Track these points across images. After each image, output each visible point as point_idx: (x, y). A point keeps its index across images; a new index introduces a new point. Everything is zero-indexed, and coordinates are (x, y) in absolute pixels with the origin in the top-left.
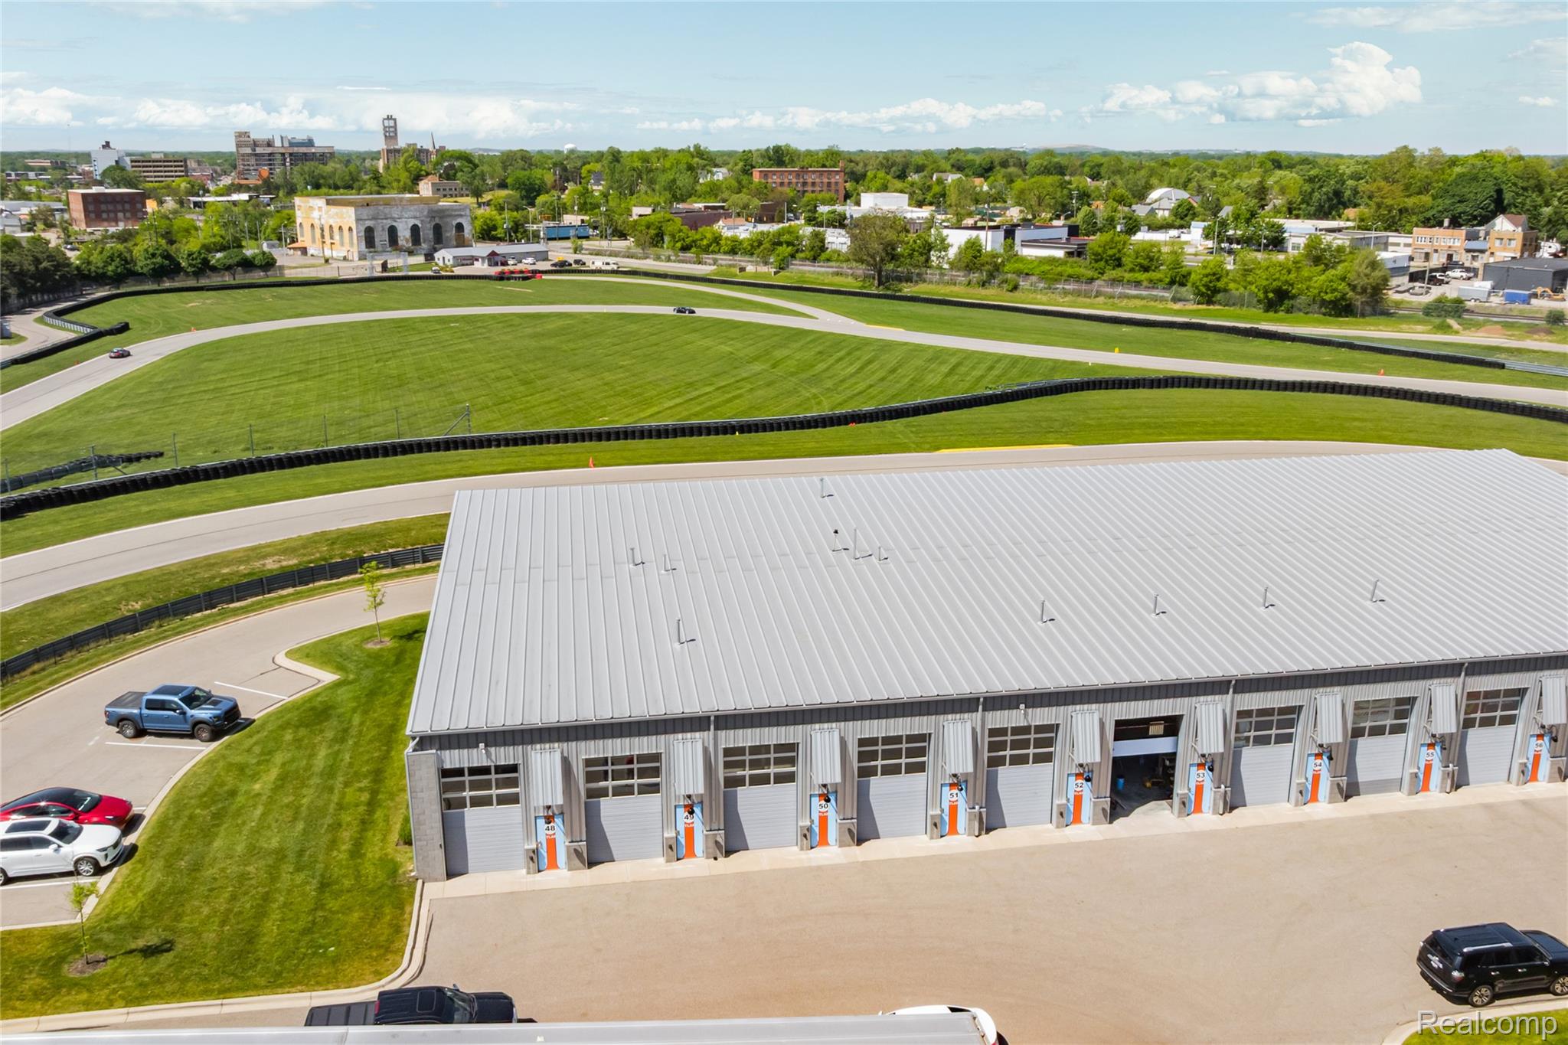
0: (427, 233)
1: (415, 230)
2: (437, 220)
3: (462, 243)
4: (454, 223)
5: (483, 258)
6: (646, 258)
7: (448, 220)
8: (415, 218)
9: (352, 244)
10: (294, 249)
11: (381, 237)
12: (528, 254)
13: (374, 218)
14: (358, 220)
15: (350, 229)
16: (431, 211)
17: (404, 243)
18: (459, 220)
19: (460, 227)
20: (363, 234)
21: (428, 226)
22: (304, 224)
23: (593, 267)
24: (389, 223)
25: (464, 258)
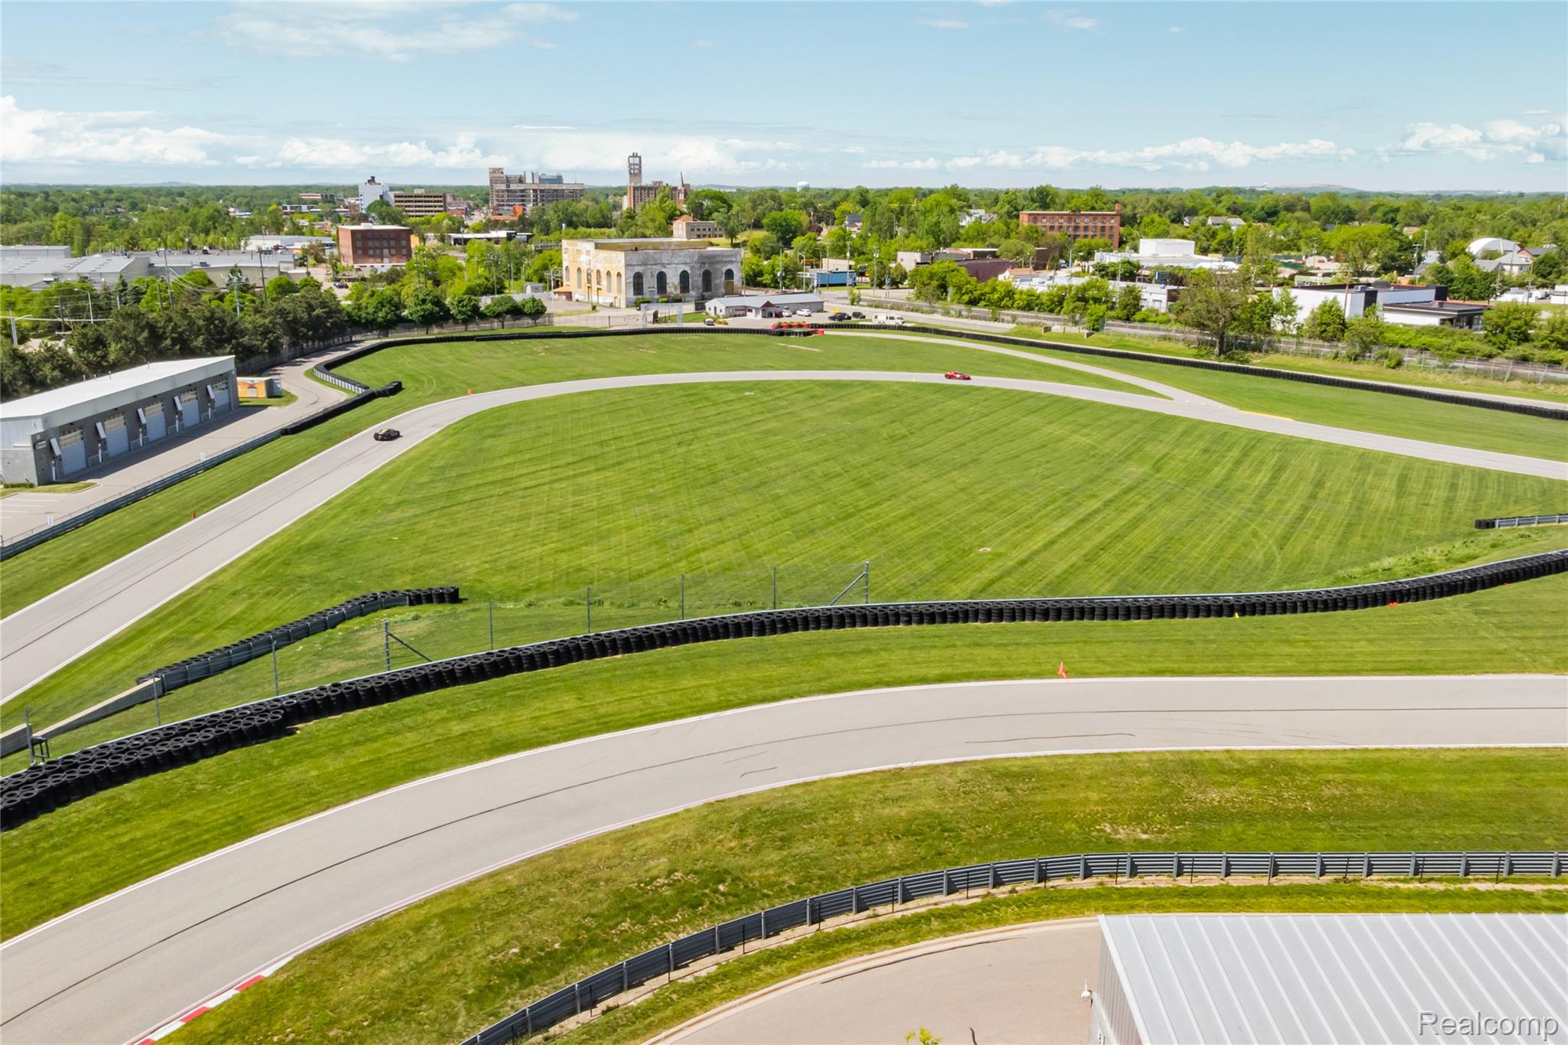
0: (696, 280)
1: (684, 276)
2: (707, 267)
3: (730, 291)
4: (724, 269)
5: (757, 309)
6: (933, 312)
7: (718, 266)
8: (686, 264)
9: (619, 291)
10: (560, 293)
11: (650, 284)
12: (803, 305)
13: (644, 264)
14: (628, 265)
15: (619, 275)
16: (701, 256)
17: (673, 290)
18: (729, 267)
19: (729, 274)
20: (631, 280)
21: (698, 272)
22: (570, 268)
23: (875, 322)
24: (658, 269)
25: (737, 309)
